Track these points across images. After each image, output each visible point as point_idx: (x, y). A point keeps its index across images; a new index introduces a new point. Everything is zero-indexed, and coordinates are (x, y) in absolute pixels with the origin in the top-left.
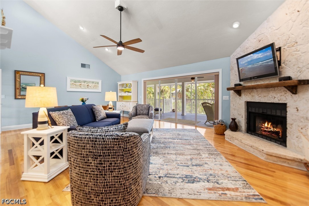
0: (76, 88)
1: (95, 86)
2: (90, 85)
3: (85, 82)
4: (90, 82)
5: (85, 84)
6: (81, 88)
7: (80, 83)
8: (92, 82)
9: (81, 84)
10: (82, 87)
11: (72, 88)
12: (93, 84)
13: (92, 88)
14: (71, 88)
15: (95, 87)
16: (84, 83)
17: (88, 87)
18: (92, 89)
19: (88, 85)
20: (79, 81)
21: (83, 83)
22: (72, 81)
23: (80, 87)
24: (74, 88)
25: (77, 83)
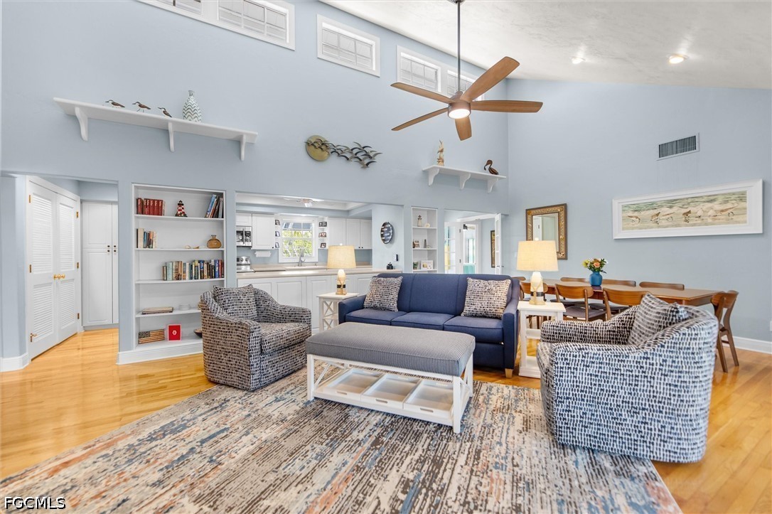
0: (641, 229)
1: (722, 211)
2: (697, 210)
3: (671, 203)
4: (695, 200)
5: (675, 209)
6: (659, 227)
7: (656, 212)
8: (705, 199)
9: (657, 215)
10: (664, 223)
11: (628, 229)
12: (709, 205)
13: (710, 220)
14: (623, 229)
15: (723, 216)
16: (671, 207)
17: (686, 221)
18: (706, 224)
19: (689, 212)
20: (652, 206)
21: (665, 210)
22: (627, 208)
23: (656, 225)
24: (633, 229)
25: (642, 213)
